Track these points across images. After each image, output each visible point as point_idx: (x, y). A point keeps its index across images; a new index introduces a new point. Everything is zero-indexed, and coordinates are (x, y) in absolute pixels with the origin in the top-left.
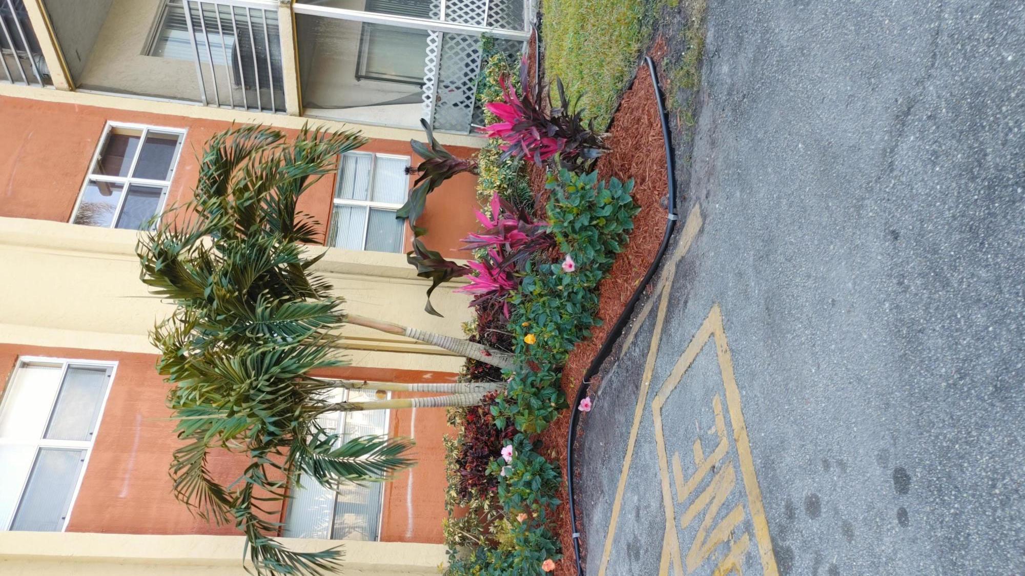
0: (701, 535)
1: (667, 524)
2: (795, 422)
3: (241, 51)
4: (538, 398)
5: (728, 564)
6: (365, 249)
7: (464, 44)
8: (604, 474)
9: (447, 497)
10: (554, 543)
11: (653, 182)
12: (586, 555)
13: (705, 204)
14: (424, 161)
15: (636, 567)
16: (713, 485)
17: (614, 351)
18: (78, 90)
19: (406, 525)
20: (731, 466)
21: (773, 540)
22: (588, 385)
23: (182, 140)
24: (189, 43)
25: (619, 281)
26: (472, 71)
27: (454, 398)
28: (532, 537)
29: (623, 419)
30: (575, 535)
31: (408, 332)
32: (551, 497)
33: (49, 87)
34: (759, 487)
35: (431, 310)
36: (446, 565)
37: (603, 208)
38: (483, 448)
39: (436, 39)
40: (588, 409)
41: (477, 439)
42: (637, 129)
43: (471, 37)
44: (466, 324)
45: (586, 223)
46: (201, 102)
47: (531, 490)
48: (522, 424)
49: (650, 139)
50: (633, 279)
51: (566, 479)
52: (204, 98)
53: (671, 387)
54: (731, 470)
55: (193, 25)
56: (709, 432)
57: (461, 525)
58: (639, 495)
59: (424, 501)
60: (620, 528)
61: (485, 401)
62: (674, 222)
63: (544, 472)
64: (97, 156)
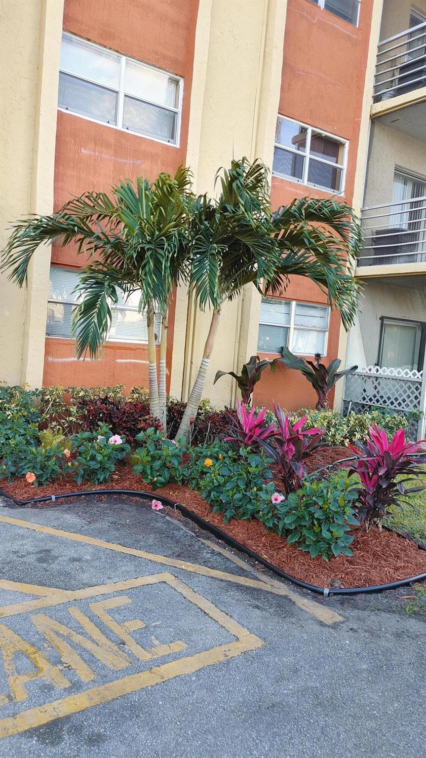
0: (63, 630)
1: (70, 592)
2: (177, 744)
3: (402, 235)
4: (161, 467)
5: (43, 664)
6: (260, 324)
7: (412, 397)
8: (103, 524)
9: (78, 388)
10: (47, 480)
11: (351, 573)
12: (37, 507)
13: (344, 626)
14: (326, 368)
15: (31, 559)
16: (108, 643)
17: (204, 531)
18: (371, 120)
19: (57, 357)
20: (128, 664)
21: (68, 718)
22: (173, 507)
23: (336, 193)
24: (403, 199)
25: (263, 539)
26: (392, 403)
27: (156, 395)
28: (51, 463)
29: (151, 541)
30: (53, 497)
31: (206, 360)
32: (83, 477)
33: (372, 100)
34: (113, 700)
35: (219, 375)
36: (27, 389)
37: (329, 530)
38: (118, 418)
39: (416, 377)
40: (153, 508)
41: (124, 413)
42: (391, 556)
43: (419, 403)
44: (208, 402)
45: (316, 516)
46: (363, 207)
47: (89, 461)
48: (140, 455)
49: (386, 569)
50: (267, 553)
51: (97, 488)
52: (367, 208)
53: (185, 593)
54: (124, 664)
55: (415, 202)
56: (153, 637)
57: (57, 400)
58: (92, 560)
59: (75, 369)
60: (63, 542)
61: (156, 421)
62: (322, 593)
63: (103, 471)
64: (324, 133)
